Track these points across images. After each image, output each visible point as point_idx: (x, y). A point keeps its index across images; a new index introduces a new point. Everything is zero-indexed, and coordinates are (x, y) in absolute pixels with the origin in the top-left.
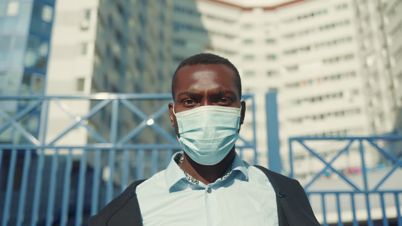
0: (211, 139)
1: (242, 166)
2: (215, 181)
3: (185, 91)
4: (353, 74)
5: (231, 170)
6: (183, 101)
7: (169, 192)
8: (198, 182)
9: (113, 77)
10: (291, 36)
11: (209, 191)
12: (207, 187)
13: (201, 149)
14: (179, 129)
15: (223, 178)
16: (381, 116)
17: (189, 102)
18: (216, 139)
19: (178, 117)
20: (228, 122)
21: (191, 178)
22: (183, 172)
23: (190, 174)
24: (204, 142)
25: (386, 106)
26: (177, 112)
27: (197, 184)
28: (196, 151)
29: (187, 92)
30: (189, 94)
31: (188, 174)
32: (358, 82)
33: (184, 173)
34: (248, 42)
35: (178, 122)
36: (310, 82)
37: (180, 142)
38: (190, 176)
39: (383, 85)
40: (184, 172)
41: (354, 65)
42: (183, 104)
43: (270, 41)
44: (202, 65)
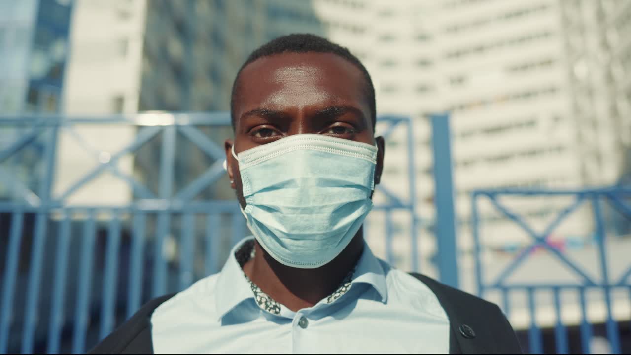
0: (315, 204)
1: (377, 272)
2: (315, 304)
3: (254, 107)
4: (552, 90)
5: (350, 281)
6: (253, 130)
7: (220, 323)
8: (280, 309)
9: (172, 93)
10: (454, 29)
11: (303, 324)
12: (297, 316)
13: (293, 229)
14: (244, 188)
15: (333, 298)
16: (598, 157)
17: (264, 132)
18: (324, 204)
19: (242, 161)
20: (352, 173)
21: (263, 300)
22: (249, 285)
23: (262, 291)
24: (299, 211)
25: (606, 141)
26: (239, 152)
27: (276, 312)
28: (281, 232)
29: (259, 109)
30: (262, 112)
31: (259, 290)
32: (561, 104)
33: (252, 287)
34: (387, 38)
35: (241, 173)
36: (483, 103)
37: (246, 216)
38: (262, 295)
39: (601, 107)
40: (252, 284)
41: (556, 76)
42: (250, 137)
43: (423, 38)
44: (293, 53)
